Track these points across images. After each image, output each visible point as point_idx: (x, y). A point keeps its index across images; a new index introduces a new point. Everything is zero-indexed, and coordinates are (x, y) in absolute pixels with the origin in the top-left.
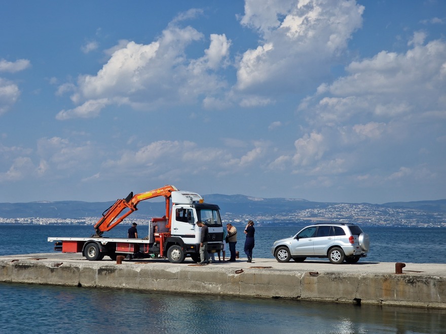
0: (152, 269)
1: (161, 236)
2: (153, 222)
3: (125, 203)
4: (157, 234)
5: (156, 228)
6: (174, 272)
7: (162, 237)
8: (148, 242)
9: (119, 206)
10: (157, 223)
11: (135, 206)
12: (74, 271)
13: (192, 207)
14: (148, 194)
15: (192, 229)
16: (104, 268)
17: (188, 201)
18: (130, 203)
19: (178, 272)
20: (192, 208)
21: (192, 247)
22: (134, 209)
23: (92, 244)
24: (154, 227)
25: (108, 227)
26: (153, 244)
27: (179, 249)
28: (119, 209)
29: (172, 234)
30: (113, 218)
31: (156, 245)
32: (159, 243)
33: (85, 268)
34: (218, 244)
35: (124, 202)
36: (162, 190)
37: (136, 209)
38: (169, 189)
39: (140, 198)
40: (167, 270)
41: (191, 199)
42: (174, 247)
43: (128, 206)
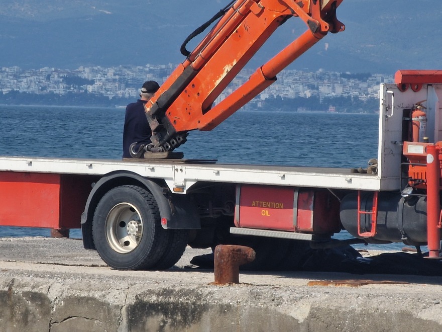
0: (358, 310)
1: (430, 159)
2: (403, 87)
4: (414, 149)
5: (416, 117)
7: (437, 160)
8: (372, 183)
9: (255, 8)
10: (421, 95)
11: (329, 14)
12: (26, 314)
16: (153, 299)
22: (325, 25)
23: (127, 189)
24: (407, 113)
25: (206, 108)
30: (228, 68)
32: (424, 191)
33: (73, 301)
37: (336, 27)
43: (297, 9)
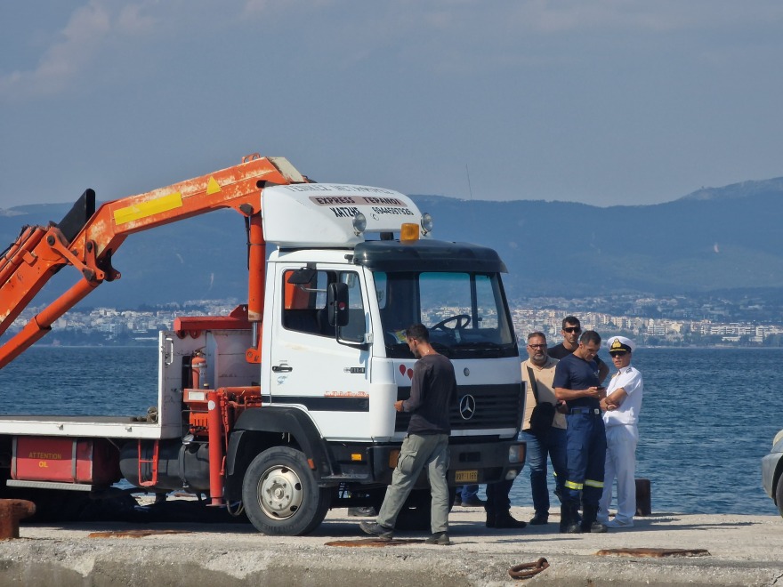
1: (211, 405)
2: (182, 334)
3: (59, 246)
4: (195, 396)
5: (196, 364)
6: (240, 575)
7: (218, 407)
8: (153, 431)
9: (28, 257)
10: (200, 342)
11: (104, 262)
13: (358, 262)
14: (165, 200)
15: (354, 370)
17: (340, 232)
18: (80, 243)
19: (257, 575)
20: (358, 269)
21: (357, 457)
22: (100, 273)
24: (187, 360)
26: (178, 441)
27: (295, 465)
28: (28, 276)
29: (265, 391)
31: (193, 448)
32: (206, 438)
34: (495, 438)
35: (52, 241)
36: (229, 181)
37: (111, 274)
38: (260, 174)
39: (127, 216)
40: (213, 566)
41: (359, 224)
42: (273, 456)
43: (71, 257)
